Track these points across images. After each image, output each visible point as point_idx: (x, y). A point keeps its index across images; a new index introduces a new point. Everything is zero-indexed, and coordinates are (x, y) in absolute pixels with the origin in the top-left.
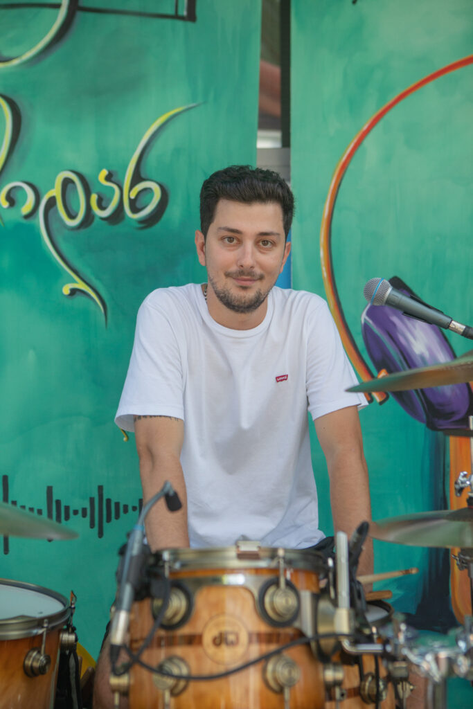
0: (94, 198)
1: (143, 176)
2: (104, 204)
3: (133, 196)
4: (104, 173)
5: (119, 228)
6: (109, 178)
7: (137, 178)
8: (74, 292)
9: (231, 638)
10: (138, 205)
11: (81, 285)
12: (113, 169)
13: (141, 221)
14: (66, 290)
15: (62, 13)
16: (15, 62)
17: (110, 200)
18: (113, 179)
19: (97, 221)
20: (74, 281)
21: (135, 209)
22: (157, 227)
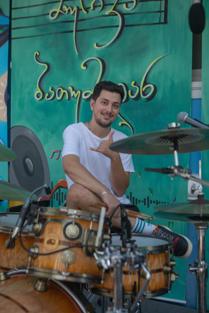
0: (130, 92)
1: (147, 82)
2: (133, 94)
3: (144, 90)
4: (133, 82)
5: (139, 102)
6: (135, 84)
7: (145, 83)
8: (122, 125)
9: (53, 241)
10: (146, 93)
11: (125, 123)
12: (136, 81)
13: (147, 99)
14: (120, 124)
15: (119, 28)
16: (104, 47)
17: (135, 92)
18: (136, 84)
19: (130, 100)
20: (123, 121)
21: (144, 95)
22: (153, 101)
